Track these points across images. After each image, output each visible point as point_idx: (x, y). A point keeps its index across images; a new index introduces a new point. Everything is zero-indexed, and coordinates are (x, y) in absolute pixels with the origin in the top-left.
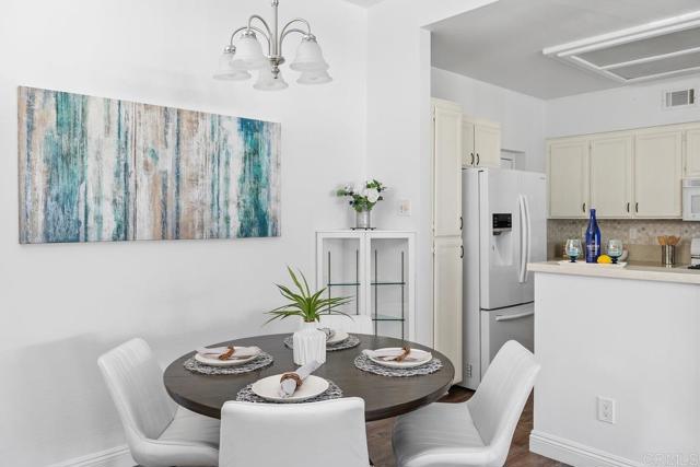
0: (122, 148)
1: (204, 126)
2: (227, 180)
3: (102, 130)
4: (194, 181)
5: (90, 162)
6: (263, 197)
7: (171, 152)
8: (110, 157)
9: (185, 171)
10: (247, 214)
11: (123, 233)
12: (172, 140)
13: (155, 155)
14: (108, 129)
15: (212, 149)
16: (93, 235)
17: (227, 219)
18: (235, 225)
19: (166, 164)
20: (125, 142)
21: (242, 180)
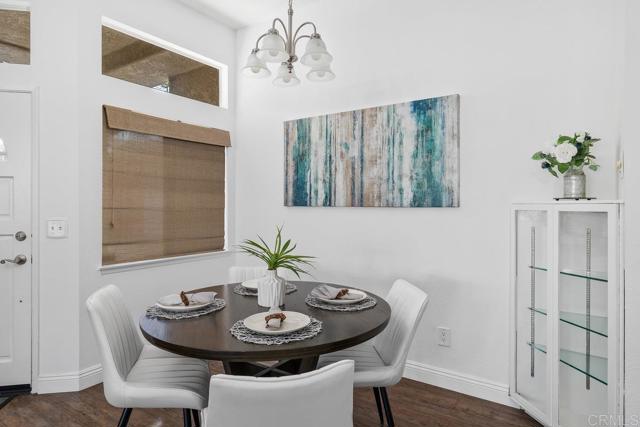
0: (329, 145)
1: (382, 117)
2: (401, 157)
3: (318, 136)
4: (373, 162)
5: (312, 157)
6: (436, 168)
7: (357, 143)
8: (322, 153)
9: (367, 154)
10: (419, 186)
11: (329, 202)
12: (358, 133)
13: (347, 148)
14: (321, 135)
15: (388, 133)
16: (313, 203)
17: (401, 190)
18: (408, 196)
19: (355, 152)
20: (330, 140)
21: (415, 156)
